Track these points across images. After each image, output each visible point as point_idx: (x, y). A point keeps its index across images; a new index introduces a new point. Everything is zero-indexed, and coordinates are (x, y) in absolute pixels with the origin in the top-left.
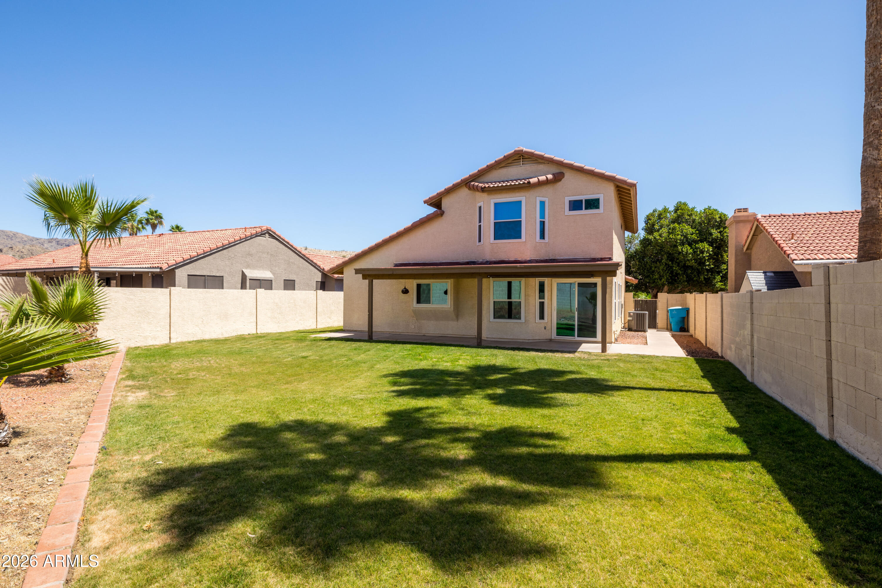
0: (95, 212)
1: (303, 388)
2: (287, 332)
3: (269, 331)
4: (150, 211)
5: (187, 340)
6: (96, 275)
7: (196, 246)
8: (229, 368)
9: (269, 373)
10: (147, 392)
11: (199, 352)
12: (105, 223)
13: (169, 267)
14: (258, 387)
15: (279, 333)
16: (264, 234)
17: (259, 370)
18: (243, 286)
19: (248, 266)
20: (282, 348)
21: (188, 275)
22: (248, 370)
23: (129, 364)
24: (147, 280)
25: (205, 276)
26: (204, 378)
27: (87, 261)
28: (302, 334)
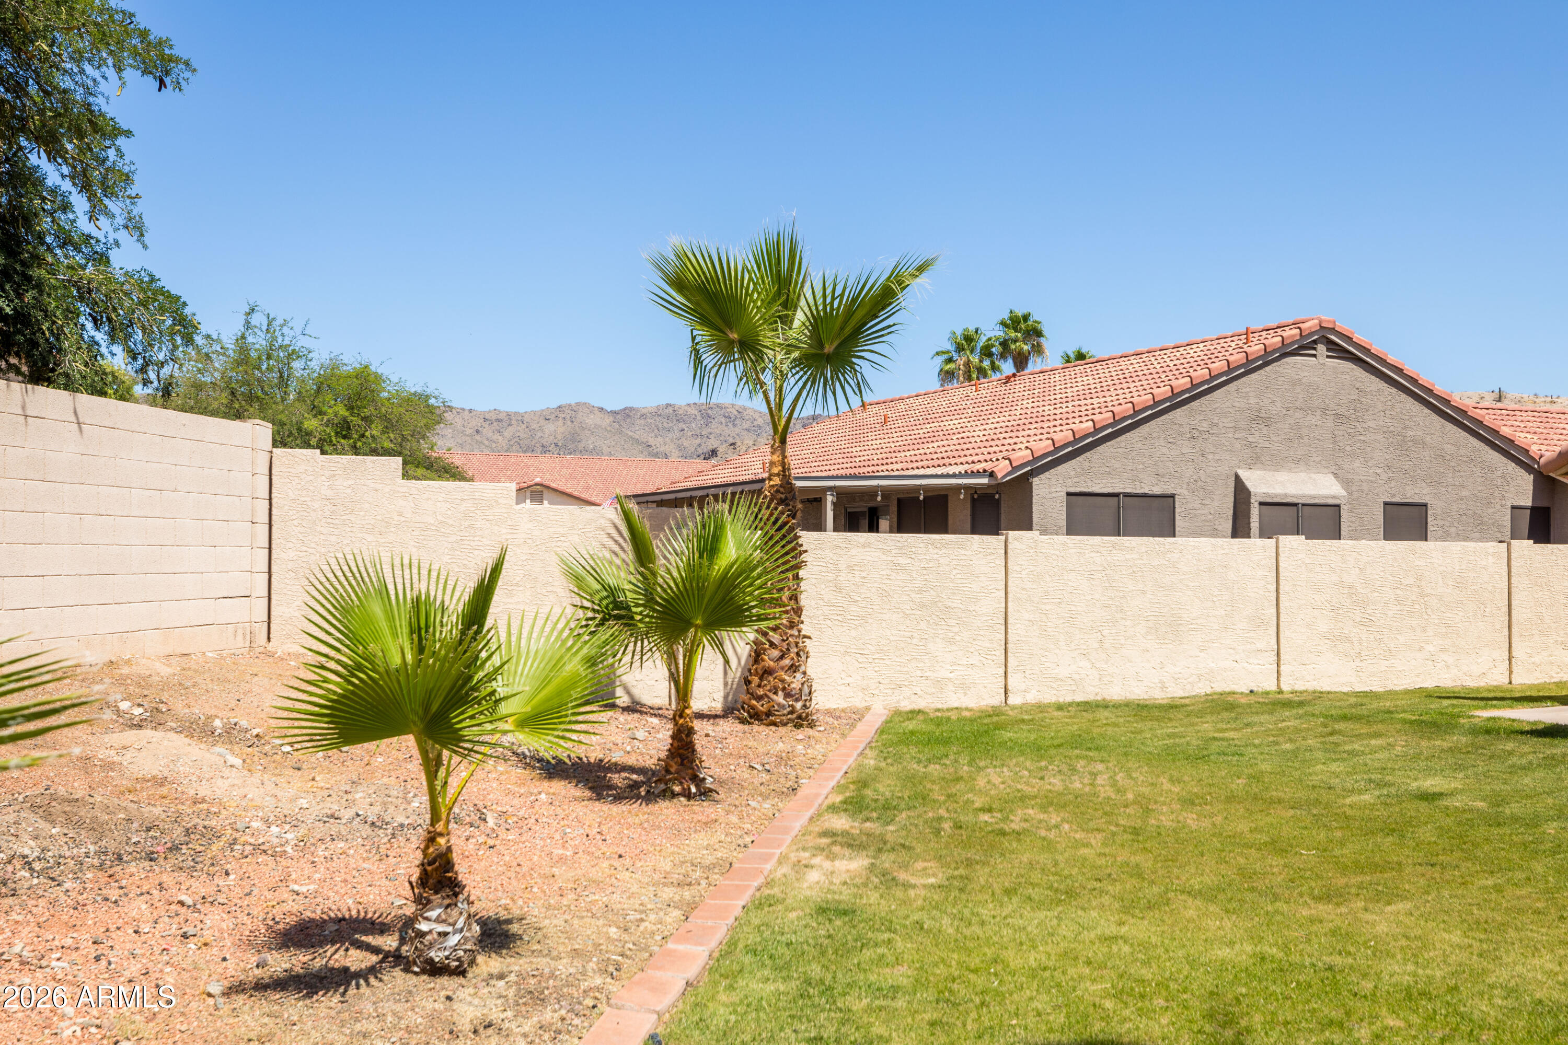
0: (800, 318)
1: (1382, 928)
2: (1389, 692)
3: (1325, 685)
4: (1011, 319)
5: (1054, 700)
6: (830, 499)
7: (1095, 401)
8: (1146, 807)
9: (1277, 847)
10: (866, 862)
11: (1076, 741)
12: (821, 345)
13: (1015, 469)
14: (1209, 895)
15: (1357, 694)
16: (1312, 345)
17: (1243, 827)
18: (1240, 529)
19: (1256, 460)
20: (1353, 753)
21: (1069, 494)
22: (1206, 823)
23: (872, 762)
24: (960, 511)
25: (1116, 495)
26: (1052, 835)
27: (784, 457)
28: (1446, 703)
